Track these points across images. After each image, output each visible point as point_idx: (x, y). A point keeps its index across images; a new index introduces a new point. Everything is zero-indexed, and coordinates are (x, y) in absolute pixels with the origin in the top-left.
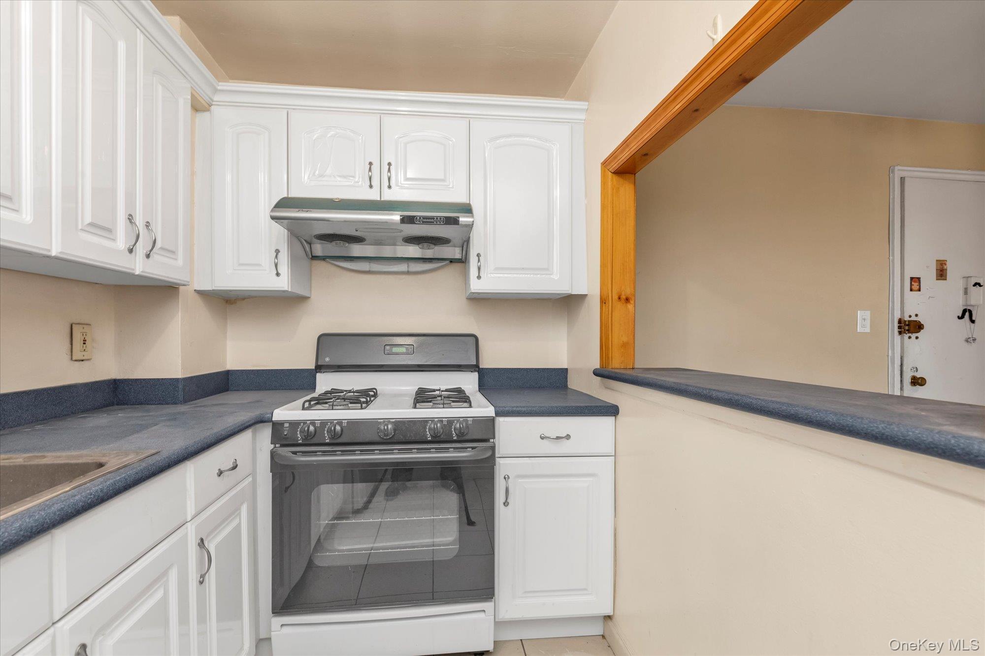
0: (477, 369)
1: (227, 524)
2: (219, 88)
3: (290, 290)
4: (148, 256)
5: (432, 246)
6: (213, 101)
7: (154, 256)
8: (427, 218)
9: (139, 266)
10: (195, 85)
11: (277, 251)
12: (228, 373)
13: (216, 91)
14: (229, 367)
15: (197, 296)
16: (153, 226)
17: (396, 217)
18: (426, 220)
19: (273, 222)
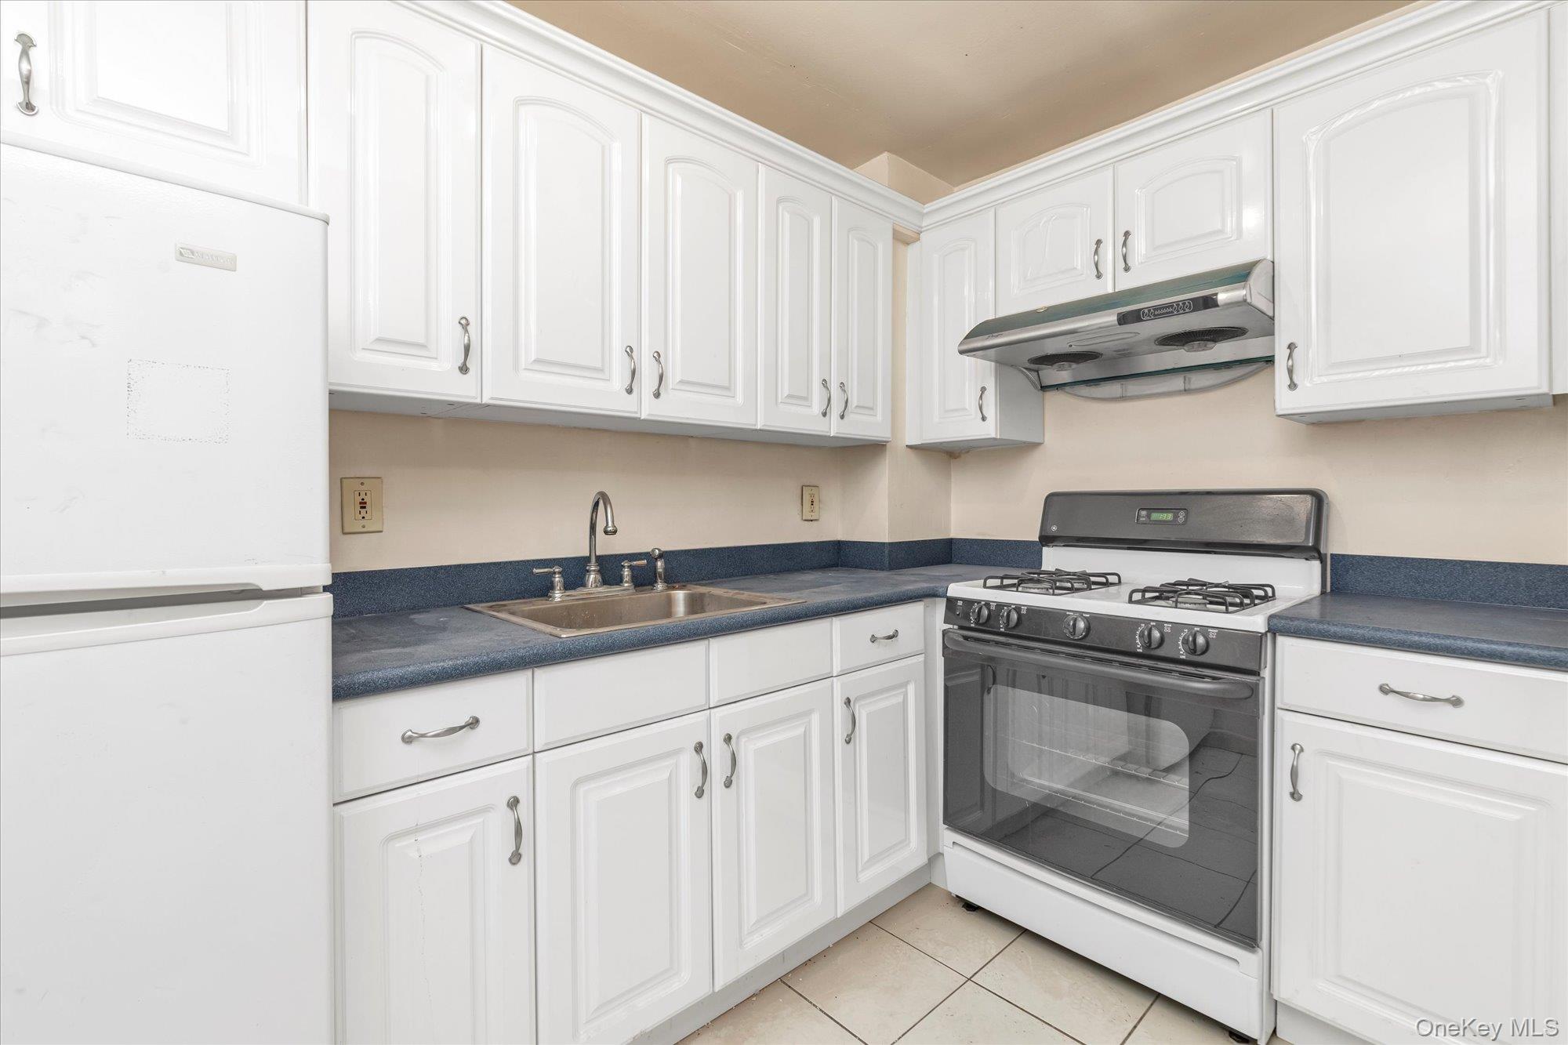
0: (1316, 555)
1: (886, 698)
2: (925, 211)
3: (998, 437)
4: (842, 417)
5: (1210, 344)
6: (922, 228)
7: (849, 417)
8: (1160, 309)
9: (834, 428)
10: (896, 219)
11: (983, 389)
12: (952, 539)
13: (922, 215)
14: (955, 533)
15: (910, 453)
16: (848, 388)
17: (1110, 318)
18: (1159, 312)
19: (964, 357)
